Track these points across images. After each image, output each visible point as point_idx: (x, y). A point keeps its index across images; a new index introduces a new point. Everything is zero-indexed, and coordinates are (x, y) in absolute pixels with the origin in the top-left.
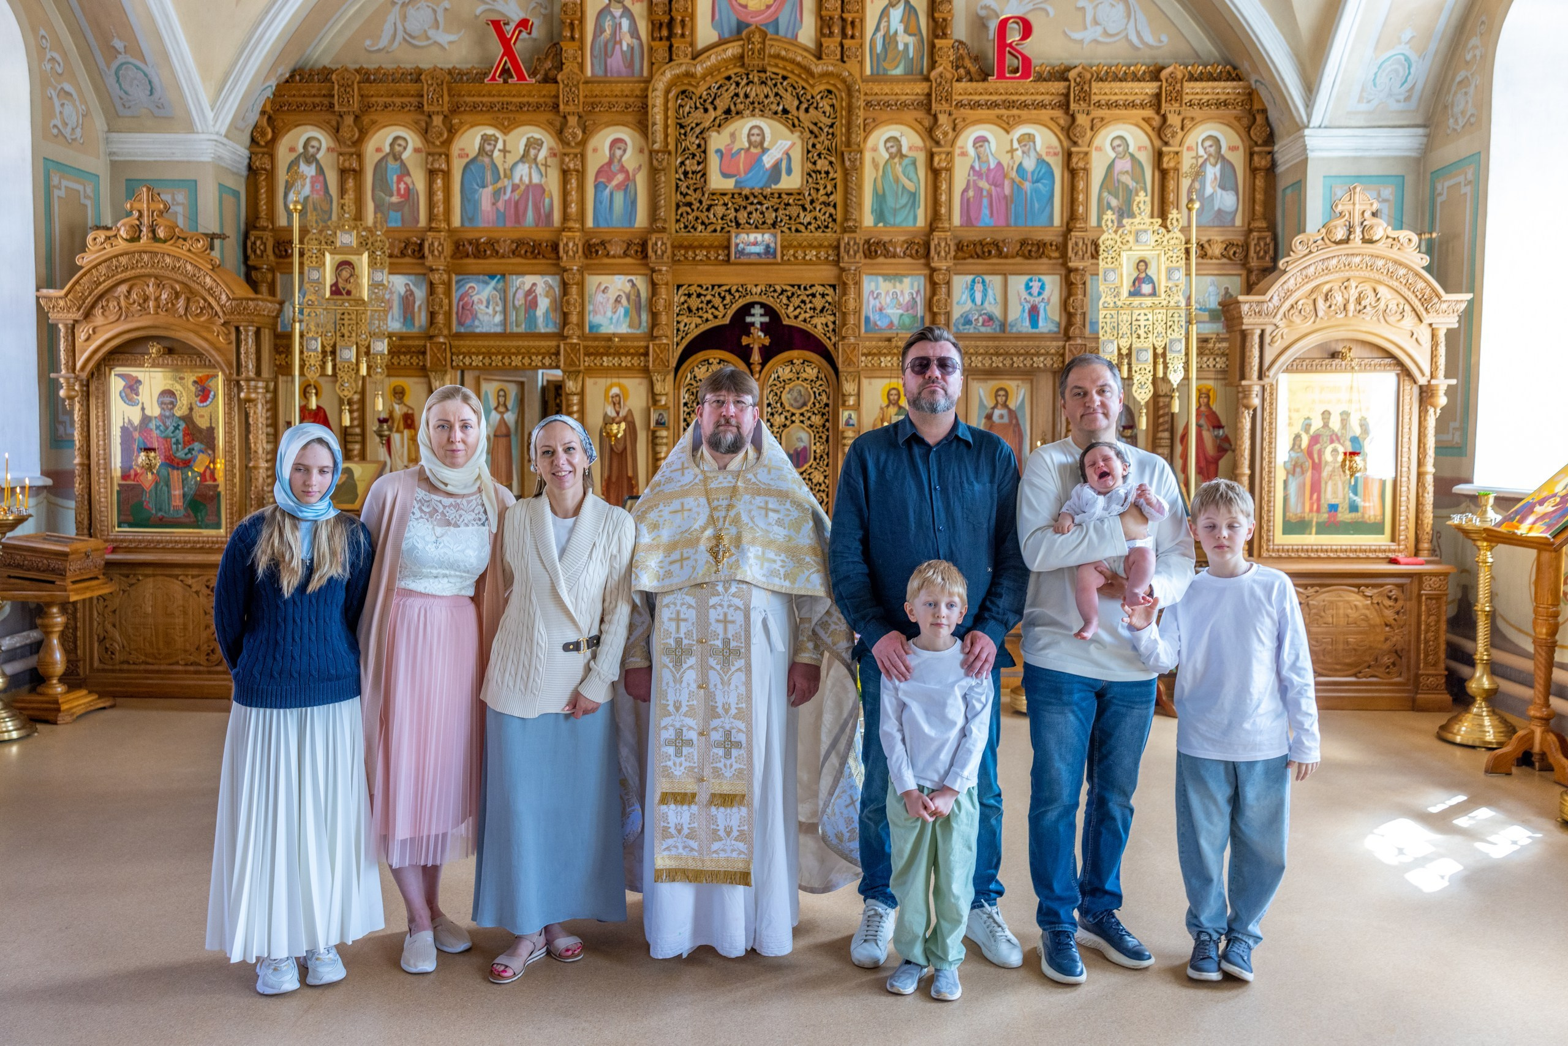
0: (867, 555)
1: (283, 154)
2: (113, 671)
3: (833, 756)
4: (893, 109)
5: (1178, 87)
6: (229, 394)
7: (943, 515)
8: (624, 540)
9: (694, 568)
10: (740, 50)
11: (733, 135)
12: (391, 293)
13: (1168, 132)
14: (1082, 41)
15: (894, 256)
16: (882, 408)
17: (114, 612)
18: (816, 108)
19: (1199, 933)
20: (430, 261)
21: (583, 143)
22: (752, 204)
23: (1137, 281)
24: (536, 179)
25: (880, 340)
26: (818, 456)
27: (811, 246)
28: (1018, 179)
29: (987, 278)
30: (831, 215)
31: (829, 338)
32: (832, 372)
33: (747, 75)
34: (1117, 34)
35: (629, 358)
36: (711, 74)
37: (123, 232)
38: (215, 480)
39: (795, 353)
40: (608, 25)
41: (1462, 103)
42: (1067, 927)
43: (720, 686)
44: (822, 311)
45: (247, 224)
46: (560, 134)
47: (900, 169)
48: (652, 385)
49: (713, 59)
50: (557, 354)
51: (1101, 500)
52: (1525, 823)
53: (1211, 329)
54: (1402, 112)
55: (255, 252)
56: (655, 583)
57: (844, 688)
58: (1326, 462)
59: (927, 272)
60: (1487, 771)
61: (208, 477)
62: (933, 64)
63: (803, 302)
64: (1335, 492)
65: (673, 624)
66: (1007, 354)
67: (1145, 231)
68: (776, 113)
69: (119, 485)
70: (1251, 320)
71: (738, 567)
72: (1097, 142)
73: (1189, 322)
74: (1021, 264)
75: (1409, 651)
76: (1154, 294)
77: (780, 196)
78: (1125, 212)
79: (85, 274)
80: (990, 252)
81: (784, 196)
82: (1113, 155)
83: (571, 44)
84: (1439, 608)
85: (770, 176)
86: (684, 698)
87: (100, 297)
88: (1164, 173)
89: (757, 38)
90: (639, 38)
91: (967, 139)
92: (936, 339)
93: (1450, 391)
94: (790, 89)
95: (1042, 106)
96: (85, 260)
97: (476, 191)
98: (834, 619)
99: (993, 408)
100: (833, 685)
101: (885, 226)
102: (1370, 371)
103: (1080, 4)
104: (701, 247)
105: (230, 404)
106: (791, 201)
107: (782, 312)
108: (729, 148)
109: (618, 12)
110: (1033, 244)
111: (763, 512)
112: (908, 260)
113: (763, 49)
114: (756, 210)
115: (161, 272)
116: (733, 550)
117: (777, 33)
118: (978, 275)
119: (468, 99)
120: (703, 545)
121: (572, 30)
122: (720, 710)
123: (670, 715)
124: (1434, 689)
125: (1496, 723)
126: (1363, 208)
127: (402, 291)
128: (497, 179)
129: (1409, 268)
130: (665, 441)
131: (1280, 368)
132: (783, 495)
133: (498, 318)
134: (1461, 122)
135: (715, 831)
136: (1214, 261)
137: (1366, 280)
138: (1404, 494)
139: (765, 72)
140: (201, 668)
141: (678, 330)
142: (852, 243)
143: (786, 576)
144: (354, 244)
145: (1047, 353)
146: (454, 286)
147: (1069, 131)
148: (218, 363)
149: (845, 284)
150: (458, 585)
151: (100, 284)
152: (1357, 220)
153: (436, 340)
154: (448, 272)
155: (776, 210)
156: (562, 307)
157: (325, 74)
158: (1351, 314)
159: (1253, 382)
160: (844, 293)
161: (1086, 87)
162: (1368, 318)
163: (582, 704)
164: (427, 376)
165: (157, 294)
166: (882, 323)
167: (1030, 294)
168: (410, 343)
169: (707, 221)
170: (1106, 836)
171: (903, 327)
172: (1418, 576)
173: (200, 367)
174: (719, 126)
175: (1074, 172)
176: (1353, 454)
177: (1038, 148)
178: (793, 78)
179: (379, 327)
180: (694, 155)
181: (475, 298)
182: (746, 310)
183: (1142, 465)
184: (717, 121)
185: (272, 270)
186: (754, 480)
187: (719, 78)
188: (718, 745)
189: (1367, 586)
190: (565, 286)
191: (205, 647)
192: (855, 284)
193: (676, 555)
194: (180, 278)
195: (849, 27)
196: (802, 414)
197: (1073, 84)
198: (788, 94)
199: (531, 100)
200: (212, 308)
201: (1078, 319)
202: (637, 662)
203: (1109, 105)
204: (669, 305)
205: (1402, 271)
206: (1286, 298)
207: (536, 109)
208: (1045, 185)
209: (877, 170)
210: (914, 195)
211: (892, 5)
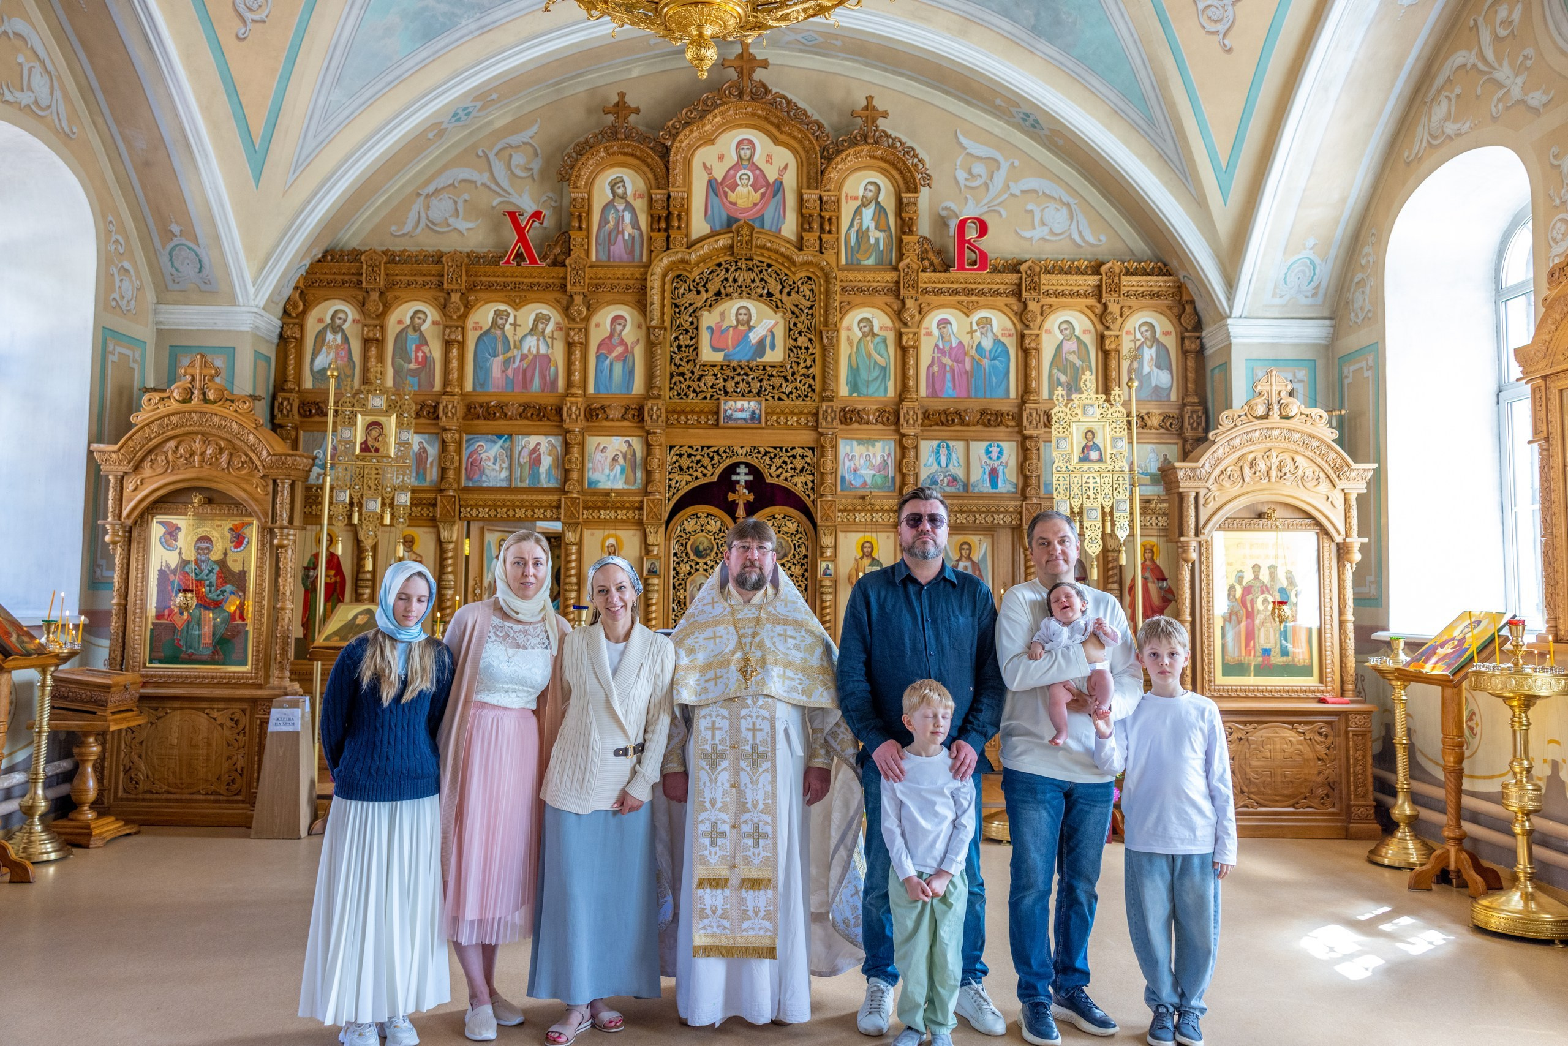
0: (870, 676)
1: (312, 324)
2: (136, 800)
3: (842, 848)
4: (865, 293)
5: (1116, 280)
6: (262, 541)
7: (933, 642)
8: (666, 661)
9: (727, 685)
10: (730, 242)
11: (722, 314)
13: (1109, 318)
14: (1031, 239)
15: (867, 423)
16: (856, 560)
17: (141, 743)
18: (798, 292)
19: (1158, 1006)
20: (443, 421)
21: (587, 319)
22: (739, 374)
23: (1086, 449)
24: (543, 350)
25: (855, 497)
27: (792, 413)
28: (977, 357)
29: (951, 443)
30: (810, 386)
31: (809, 496)
32: (811, 526)
33: (736, 262)
34: (1062, 234)
35: (625, 512)
36: (704, 261)
37: (176, 395)
38: (244, 620)
39: (776, 509)
40: (612, 217)
41: (1360, 300)
42: (1044, 999)
43: (749, 785)
44: (801, 471)
45: (275, 387)
46: (566, 310)
48: (645, 536)
49: (706, 248)
50: (559, 507)
51: (1066, 631)
52: (1440, 928)
53: (1154, 491)
54: (1311, 306)
55: (281, 411)
56: (693, 698)
57: (850, 789)
58: (1259, 611)
59: (897, 437)
60: (1410, 888)
61: (237, 617)
62: (901, 257)
63: (785, 462)
64: (1267, 638)
65: (710, 733)
66: (970, 511)
67: (1092, 405)
68: (761, 296)
69: (153, 624)
70: (1187, 484)
71: (764, 684)
72: (1047, 325)
73: (1133, 485)
74: (981, 431)
75: (1340, 783)
76: (1101, 459)
77: (764, 369)
78: (1073, 387)
79: (138, 431)
80: (953, 420)
81: (768, 368)
82: (1061, 337)
83: (579, 233)
84: (1365, 743)
85: (755, 351)
86: (719, 796)
87: (150, 452)
88: (1106, 354)
89: (745, 231)
90: (639, 229)
91: (932, 321)
92: (927, 498)
93: (1363, 548)
94: (774, 275)
95: (998, 294)
96: (138, 419)
97: (487, 360)
98: (842, 729)
99: (958, 561)
100: (842, 788)
101: (858, 396)
102: (1293, 530)
103: (1030, 207)
104: (693, 412)
105: (262, 550)
106: (775, 373)
107: (766, 471)
108: (719, 325)
109: (621, 206)
110: (991, 414)
111: (783, 638)
112: (880, 426)
113: (751, 241)
114: (743, 380)
115: (208, 430)
116: (759, 670)
117: (763, 227)
118: (943, 440)
119: (484, 279)
120: (734, 667)
121: (580, 221)
122: (749, 806)
123: (706, 810)
124: (1364, 819)
125: (1419, 846)
126: (1279, 388)
127: (416, 448)
128: (508, 349)
129: (1322, 441)
130: (656, 588)
131: (1214, 526)
132: (798, 625)
133: (504, 474)
134: (1361, 316)
135: (745, 912)
136: (1153, 431)
137: (1285, 451)
138: (1328, 640)
139: (752, 260)
140: (221, 798)
141: (670, 487)
142: (829, 411)
143: (803, 692)
144: (384, 407)
145: (1006, 511)
146: (464, 445)
147: (1022, 316)
148: (255, 512)
149: (823, 447)
150: (525, 700)
151: (151, 439)
152: (1274, 398)
153: (446, 493)
154: (460, 432)
155: (761, 381)
156: (564, 464)
157: (355, 255)
158: (1273, 480)
159: (1190, 538)
160: (822, 456)
161: (1036, 279)
162: (1288, 484)
163: (629, 802)
164: (437, 527)
165: (203, 450)
166: (857, 483)
167: (990, 458)
168: (422, 495)
169: (698, 390)
170: (1074, 921)
171: (876, 486)
172: (1345, 714)
173: (237, 515)
174: (710, 306)
175: (1027, 352)
176: (1281, 603)
177: (995, 330)
178: (776, 266)
179: (403, 481)
180: (687, 331)
181: (484, 456)
182: (732, 469)
183: (1097, 602)
184: (709, 302)
185: (296, 428)
186: (773, 612)
187: (710, 264)
188: (747, 836)
189: (1300, 723)
190: (567, 445)
191: (225, 778)
192: (832, 447)
193: (710, 674)
194: (225, 435)
195: (827, 223)
197: (1024, 276)
198: (772, 279)
199: (541, 281)
200: (253, 463)
201: (1034, 481)
202: (675, 767)
203: (1057, 294)
204: (662, 464)
205: (1315, 444)
206: (1216, 465)
207: (545, 288)
208: (1001, 362)
209: (852, 347)
210: (884, 369)
211: (864, 205)
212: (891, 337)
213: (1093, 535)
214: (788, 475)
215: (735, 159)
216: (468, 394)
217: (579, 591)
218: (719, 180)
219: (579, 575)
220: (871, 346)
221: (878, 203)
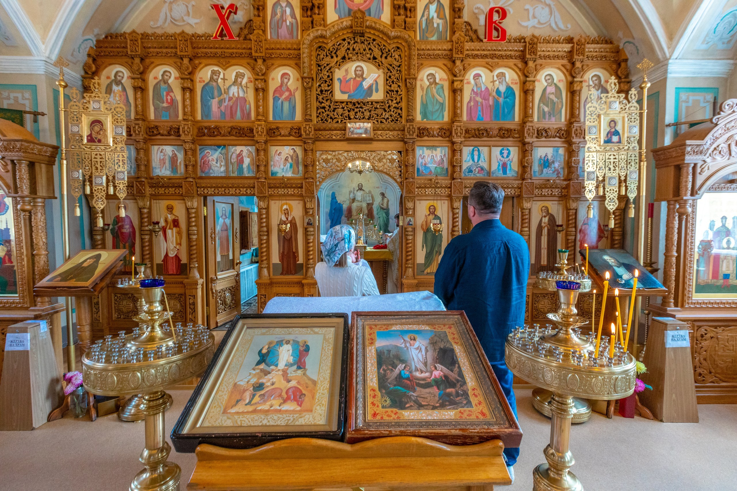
1: (103, 79)
4: (432, 58)
5: (583, 46)
6: (16, 207)
10: (350, 23)
12: (165, 155)
13: (575, 71)
14: (527, 27)
15: (432, 136)
16: (426, 216)
20: (183, 137)
21: (266, 74)
22: (357, 108)
23: (610, 134)
24: (241, 95)
25: (425, 180)
27: (389, 130)
29: (480, 148)
30: (399, 114)
33: (354, 38)
34: (545, 23)
35: (293, 190)
36: (335, 36)
38: (12, 262)
40: (279, 11)
46: (253, 69)
48: (305, 204)
49: (336, 28)
50: (254, 187)
59: (450, 145)
61: (7, 261)
62: (453, 33)
64: (728, 267)
67: (615, 102)
68: (370, 59)
70: (690, 157)
72: (538, 77)
74: (498, 141)
76: (620, 142)
77: (372, 104)
80: (483, 134)
81: (374, 104)
82: (546, 84)
83: (259, 19)
85: (367, 93)
88: (573, 93)
89: (360, 15)
90: (296, 19)
94: (377, 46)
95: (511, 57)
97: (209, 100)
101: (427, 120)
103: (527, 7)
104: (330, 130)
105: (17, 213)
106: (378, 106)
108: (345, 78)
109: (284, 4)
110: (505, 130)
112: (440, 138)
113: (363, 22)
114: (360, 111)
117: (370, 15)
118: (476, 146)
119: (202, 50)
121: (260, 12)
127: (171, 154)
128: (220, 94)
130: (312, 233)
133: (223, 169)
139: (364, 36)
142: (411, 127)
144: (103, 109)
145: (513, 187)
146: (198, 152)
147: (524, 71)
149: (407, 150)
153: (188, 180)
154: (195, 144)
155: (370, 111)
156: (256, 162)
157: (122, 35)
160: (406, 156)
161: (535, 46)
164: (184, 200)
166: (426, 172)
167: (503, 157)
168: (174, 181)
169: (333, 117)
171: (437, 173)
174: (339, 66)
175: (526, 92)
177: (507, 80)
178: (378, 40)
180: (326, 81)
181: (210, 158)
187: (339, 39)
190: (258, 150)
192: (413, 151)
195: (409, 11)
197: (528, 44)
198: (376, 49)
199: (237, 51)
201: (528, 169)
203: (545, 57)
204: (314, 162)
207: (240, 56)
208: (510, 100)
209: (423, 91)
210: (442, 104)
211: (431, 3)
212: (446, 85)
213: (612, 196)
216: (198, 122)
217: (268, 235)
219: (268, 226)
220: (434, 91)
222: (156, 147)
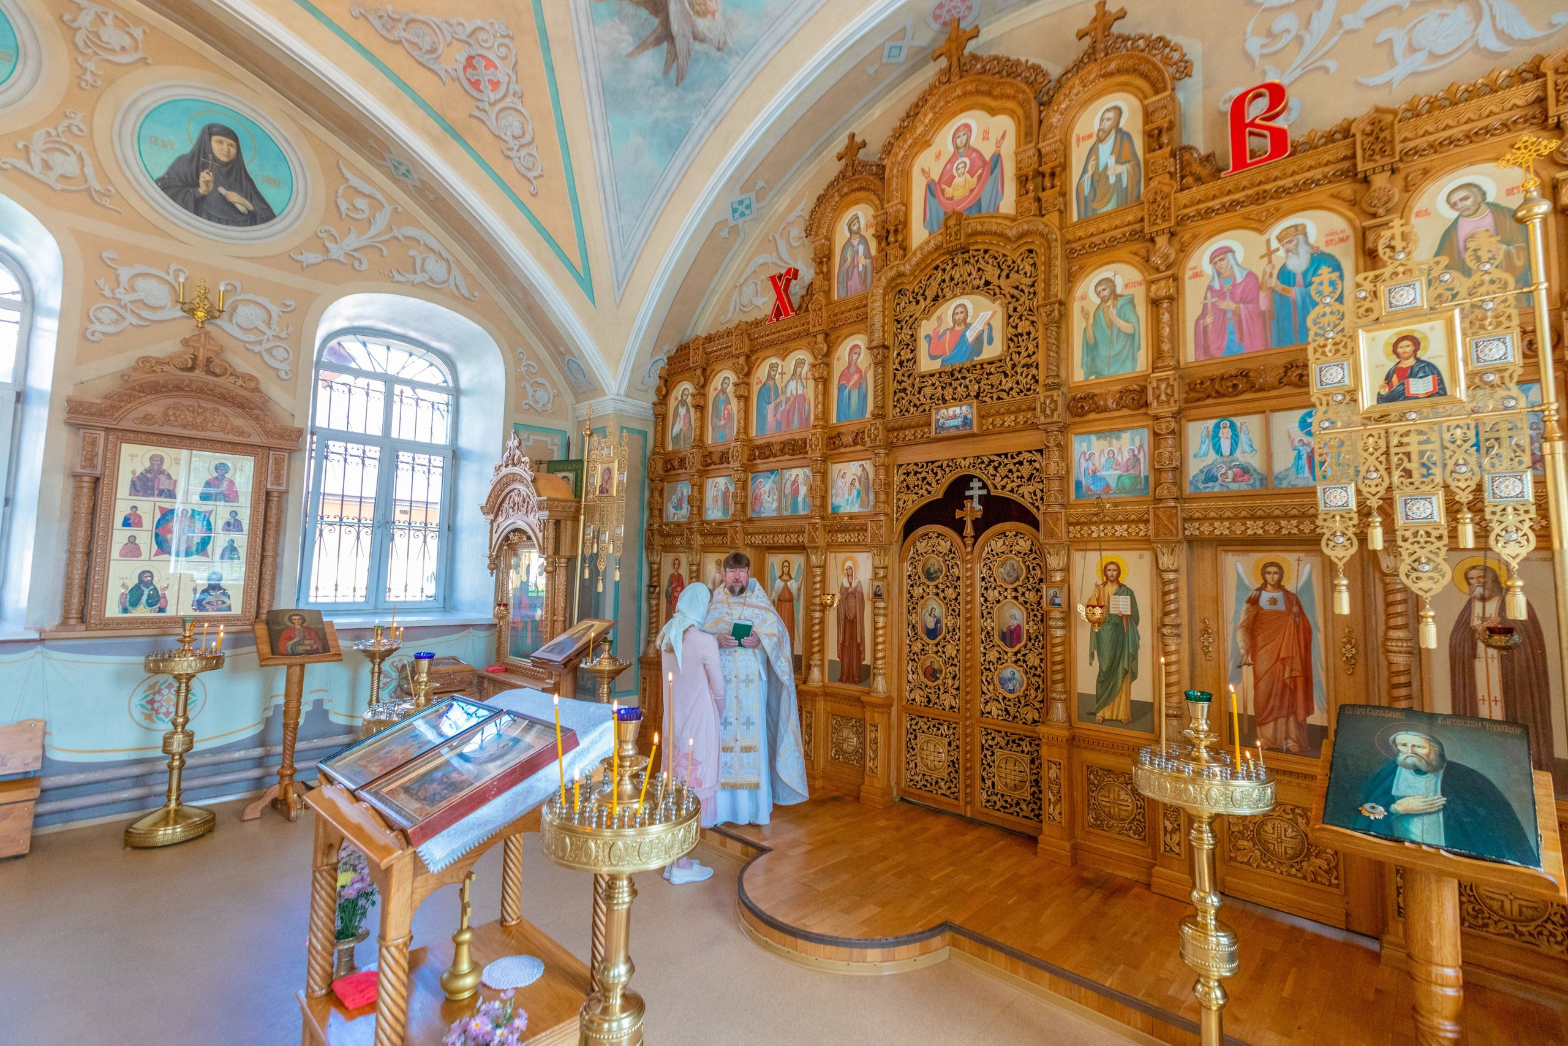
1: (672, 403)
4: (1100, 249)
12: (718, 491)
14: (1385, 83)
15: (1105, 410)
16: (1097, 586)
18: (1018, 272)
20: (732, 464)
21: (830, 354)
22: (957, 379)
23: (1397, 376)
24: (800, 392)
26: (1033, 636)
27: (1011, 412)
28: (1280, 287)
29: (1238, 421)
30: (1034, 377)
31: (1039, 508)
33: (952, 259)
34: (1458, 50)
35: (857, 535)
36: (922, 268)
37: (504, 462)
39: (1007, 525)
40: (849, 254)
44: (1029, 479)
46: (814, 351)
47: (1114, 312)
48: (873, 559)
49: (922, 253)
50: (804, 533)
59: (1148, 423)
63: (1010, 471)
66: (1269, 516)
72: (1417, 204)
74: (1288, 396)
76: (1439, 392)
77: (982, 368)
79: (493, 490)
80: (1236, 385)
81: (986, 366)
82: (1452, 215)
83: (823, 277)
85: (972, 350)
90: (870, 255)
94: (990, 261)
95: (1312, 184)
97: (766, 407)
99: (1260, 589)
101: (1097, 378)
103: (1384, 36)
104: (910, 427)
106: (993, 370)
107: (992, 483)
108: (936, 331)
109: (855, 242)
112: (1126, 412)
113: (960, 231)
114: (960, 385)
117: (977, 212)
118: (1225, 417)
119: (760, 340)
121: (821, 266)
127: (723, 488)
128: (777, 396)
130: (883, 612)
133: (775, 505)
141: (898, 508)
142: (1047, 401)
147: (1363, 203)
149: (1049, 447)
153: (736, 524)
155: (979, 382)
160: (1050, 458)
161: (1385, 134)
165: (518, 500)
166: (1096, 488)
169: (918, 403)
171: (1122, 490)
174: (929, 313)
175: (1373, 255)
177: (1312, 239)
178: (994, 250)
180: (908, 345)
181: (762, 491)
182: (959, 484)
184: (927, 310)
187: (928, 270)
192: (1059, 445)
194: (524, 488)
195: (1045, 178)
196: (1016, 590)
197: (1357, 138)
198: (989, 266)
199: (795, 330)
203: (1436, 147)
204: (890, 485)
207: (798, 336)
209: (1087, 319)
210: (1133, 336)
211: (1100, 140)
212: (1140, 295)
214: (1015, 484)
215: (951, 149)
216: (750, 440)
217: (823, 611)
218: (937, 180)
220: (1113, 312)
221: (1119, 130)
222: (711, 480)
